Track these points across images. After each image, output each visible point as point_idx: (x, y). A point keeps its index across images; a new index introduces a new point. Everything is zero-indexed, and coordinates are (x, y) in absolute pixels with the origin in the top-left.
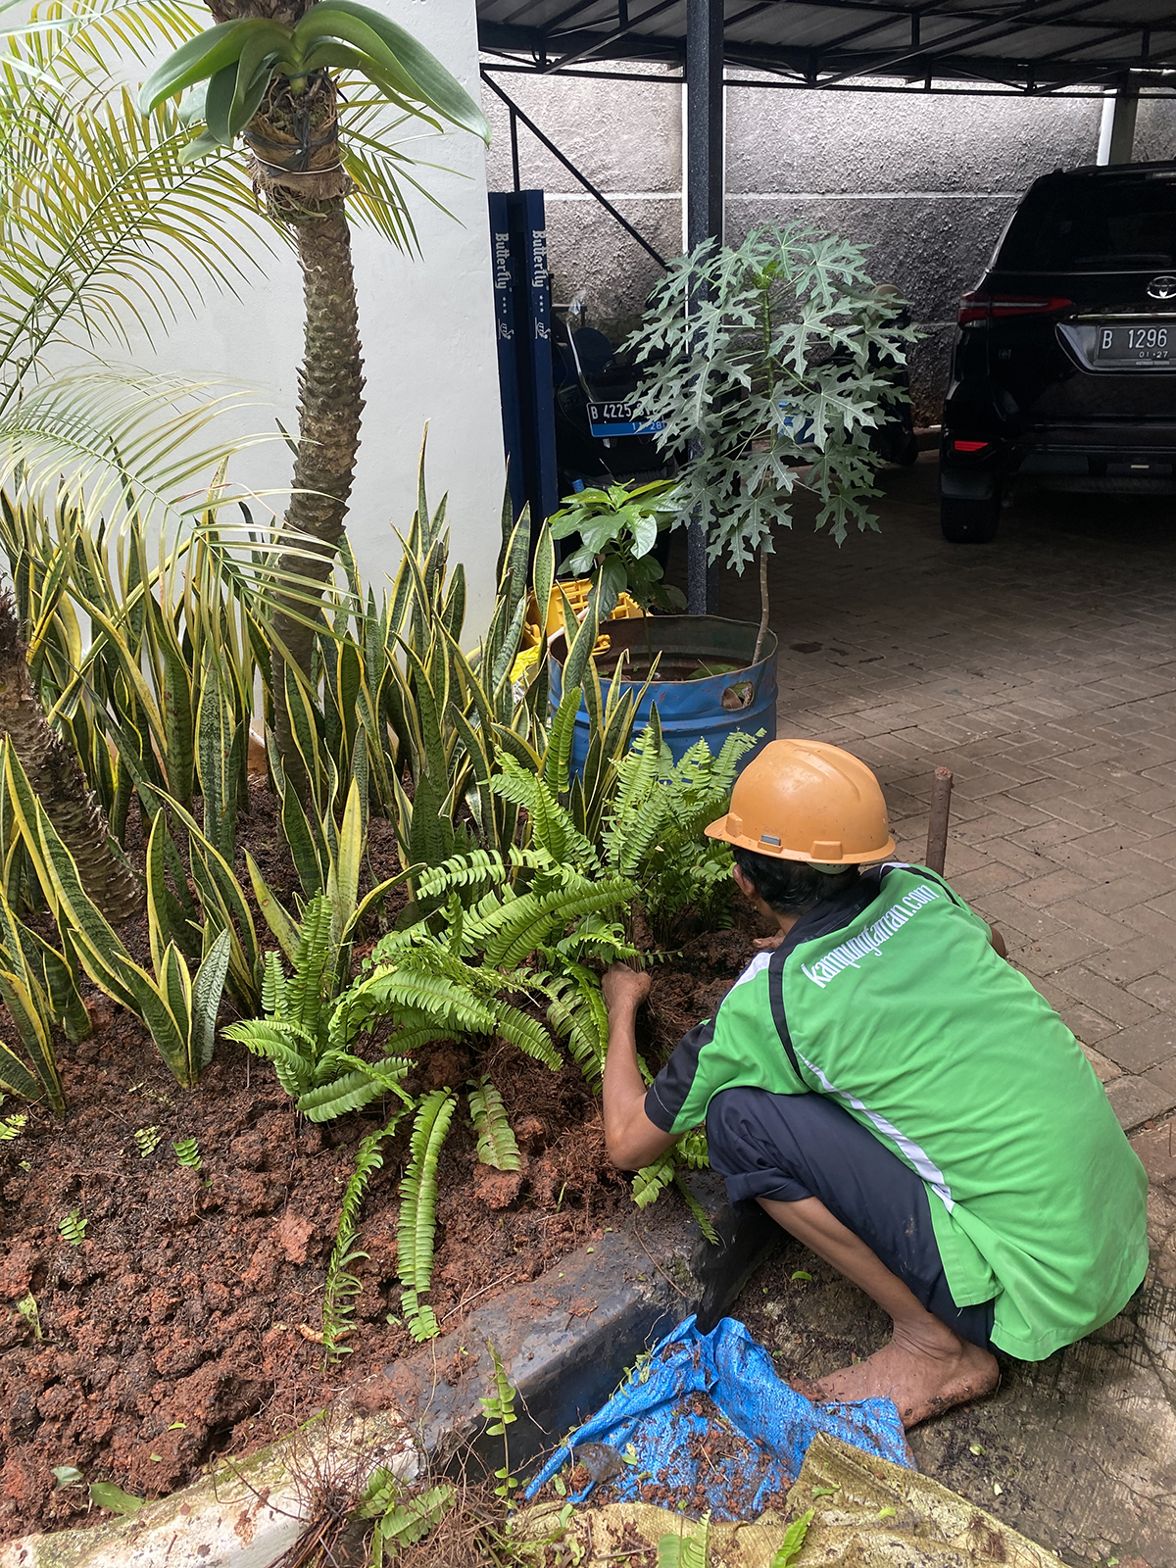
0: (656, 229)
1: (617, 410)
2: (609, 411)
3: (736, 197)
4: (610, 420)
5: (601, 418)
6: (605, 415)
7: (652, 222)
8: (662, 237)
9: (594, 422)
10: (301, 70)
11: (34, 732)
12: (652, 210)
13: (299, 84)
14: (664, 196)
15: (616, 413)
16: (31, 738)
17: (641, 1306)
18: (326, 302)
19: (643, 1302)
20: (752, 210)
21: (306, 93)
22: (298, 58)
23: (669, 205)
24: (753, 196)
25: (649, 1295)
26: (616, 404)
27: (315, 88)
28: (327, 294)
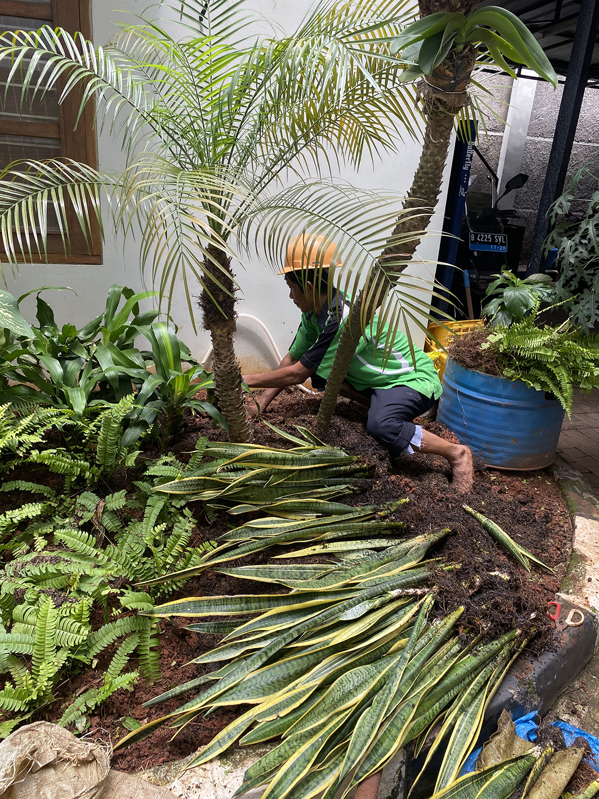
0: (487, 150)
1: (485, 237)
2: (480, 238)
3: (531, 138)
4: (480, 242)
5: (476, 240)
6: (478, 239)
7: (485, 146)
8: (489, 155)
9: (472, 242)
10: (464, 41)
11: (229, 354)
12: (487, 140)
13: (461, 47)
14: (494, 134)
15: (484, 239)
16: (227, 357)
17: (512, 701)
18: (434, 160)
19: (512, 699)
20: (539, 146)
21: (462, 52)
22: (464, 35)
23: (495, 139)
24: (540, 139)
25: (516, 696)
26: (484, 235)
27: (467, 50)
28: (435, 156)
